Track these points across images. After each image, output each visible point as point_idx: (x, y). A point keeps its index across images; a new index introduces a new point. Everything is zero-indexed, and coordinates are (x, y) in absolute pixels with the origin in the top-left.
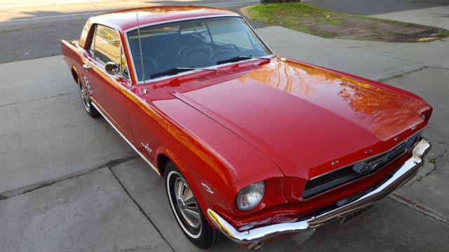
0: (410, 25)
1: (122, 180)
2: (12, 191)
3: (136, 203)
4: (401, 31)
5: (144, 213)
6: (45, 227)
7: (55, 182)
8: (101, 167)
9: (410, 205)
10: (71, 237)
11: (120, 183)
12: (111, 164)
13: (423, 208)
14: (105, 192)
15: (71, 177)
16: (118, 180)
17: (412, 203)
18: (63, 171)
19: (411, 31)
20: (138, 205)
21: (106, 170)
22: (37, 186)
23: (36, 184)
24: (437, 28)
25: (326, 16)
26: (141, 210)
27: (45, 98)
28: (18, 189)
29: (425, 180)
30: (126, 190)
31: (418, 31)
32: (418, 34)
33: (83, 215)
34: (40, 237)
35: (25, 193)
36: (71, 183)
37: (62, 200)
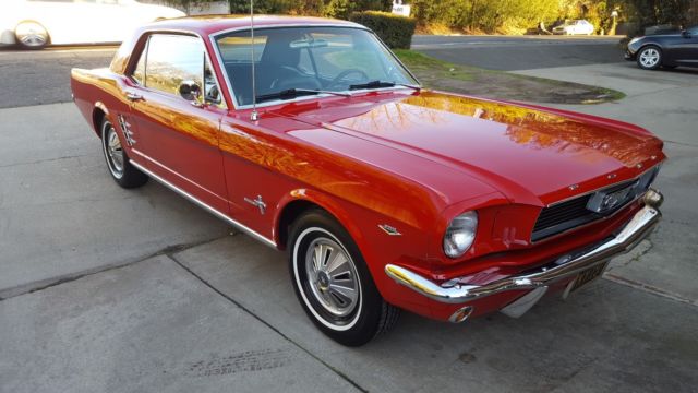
0: (567, 84)
1: (195, 271)
2: (10, 289)
3: (229, 299)
4: (557, 90)
5: (244, 309)
6: (82, 335)
7: (81, 276)
8: (155, 255)
9: (636, 287)
10: (133, 345)
11: (193, 274)
12: (171, 251)
13: (653, 289)
14: (172, 287)
15: (107, 269)
16: (188, 270)
17: (636, 284)
18: (91, 262)
19: (570, 92)
20: (233, 301)
21: (164, 258)
22: (52, 282)
23: (50, 279)
24: (603, 89)
25: (448, 70)
26: (239, 306)
27: (38, 162)
28: (19, 287)
29: (644, 258)
30: (206, 283)
31: (578, 91)
32: (579, 95)
33: (144, 317)
34: (77, 348)
35: (32, 291)
36: (110, 276)
37: (101, 299)
